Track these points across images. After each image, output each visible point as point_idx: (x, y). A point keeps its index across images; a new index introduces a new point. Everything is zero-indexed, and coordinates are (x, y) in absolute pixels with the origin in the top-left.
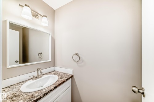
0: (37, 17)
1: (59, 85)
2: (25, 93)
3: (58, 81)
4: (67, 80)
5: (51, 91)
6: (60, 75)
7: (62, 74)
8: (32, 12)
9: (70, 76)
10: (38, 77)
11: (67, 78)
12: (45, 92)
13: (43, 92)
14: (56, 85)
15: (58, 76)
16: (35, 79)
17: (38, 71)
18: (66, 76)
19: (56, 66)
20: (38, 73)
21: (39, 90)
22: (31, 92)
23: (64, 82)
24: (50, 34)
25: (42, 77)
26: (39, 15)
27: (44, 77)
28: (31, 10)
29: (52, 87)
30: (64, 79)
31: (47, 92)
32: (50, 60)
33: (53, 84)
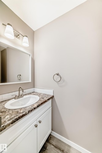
0: (18, 37)
1: (42, 104)
2: (9, 110)
3: (40, 100)
4: (48, 100)
5: (35, 108)
6: (41, 95)
7: (42, 94)
8: (14, 32)
9: (51, 96)
10: (20, 96)
11: (48, 98)
12: (29, 110)
13: (27, 109)
14: (39, 104)
15: (39, 96)
16: (17, 99)
17: (19, 91)
18: (47, 97)
19: (35, 87)
20: (19, 93)
21: (23, 108)
22: (16, 109)
23: (46, 101)
24: (30, 55)
25: (23, 97)
26: (20, 35)
27: (25, 97)
28: (14, 29)
29: (36, 106)
30: (46, 99)
31: (31, 109)
32: (30, 81)
33: (36, 103)
